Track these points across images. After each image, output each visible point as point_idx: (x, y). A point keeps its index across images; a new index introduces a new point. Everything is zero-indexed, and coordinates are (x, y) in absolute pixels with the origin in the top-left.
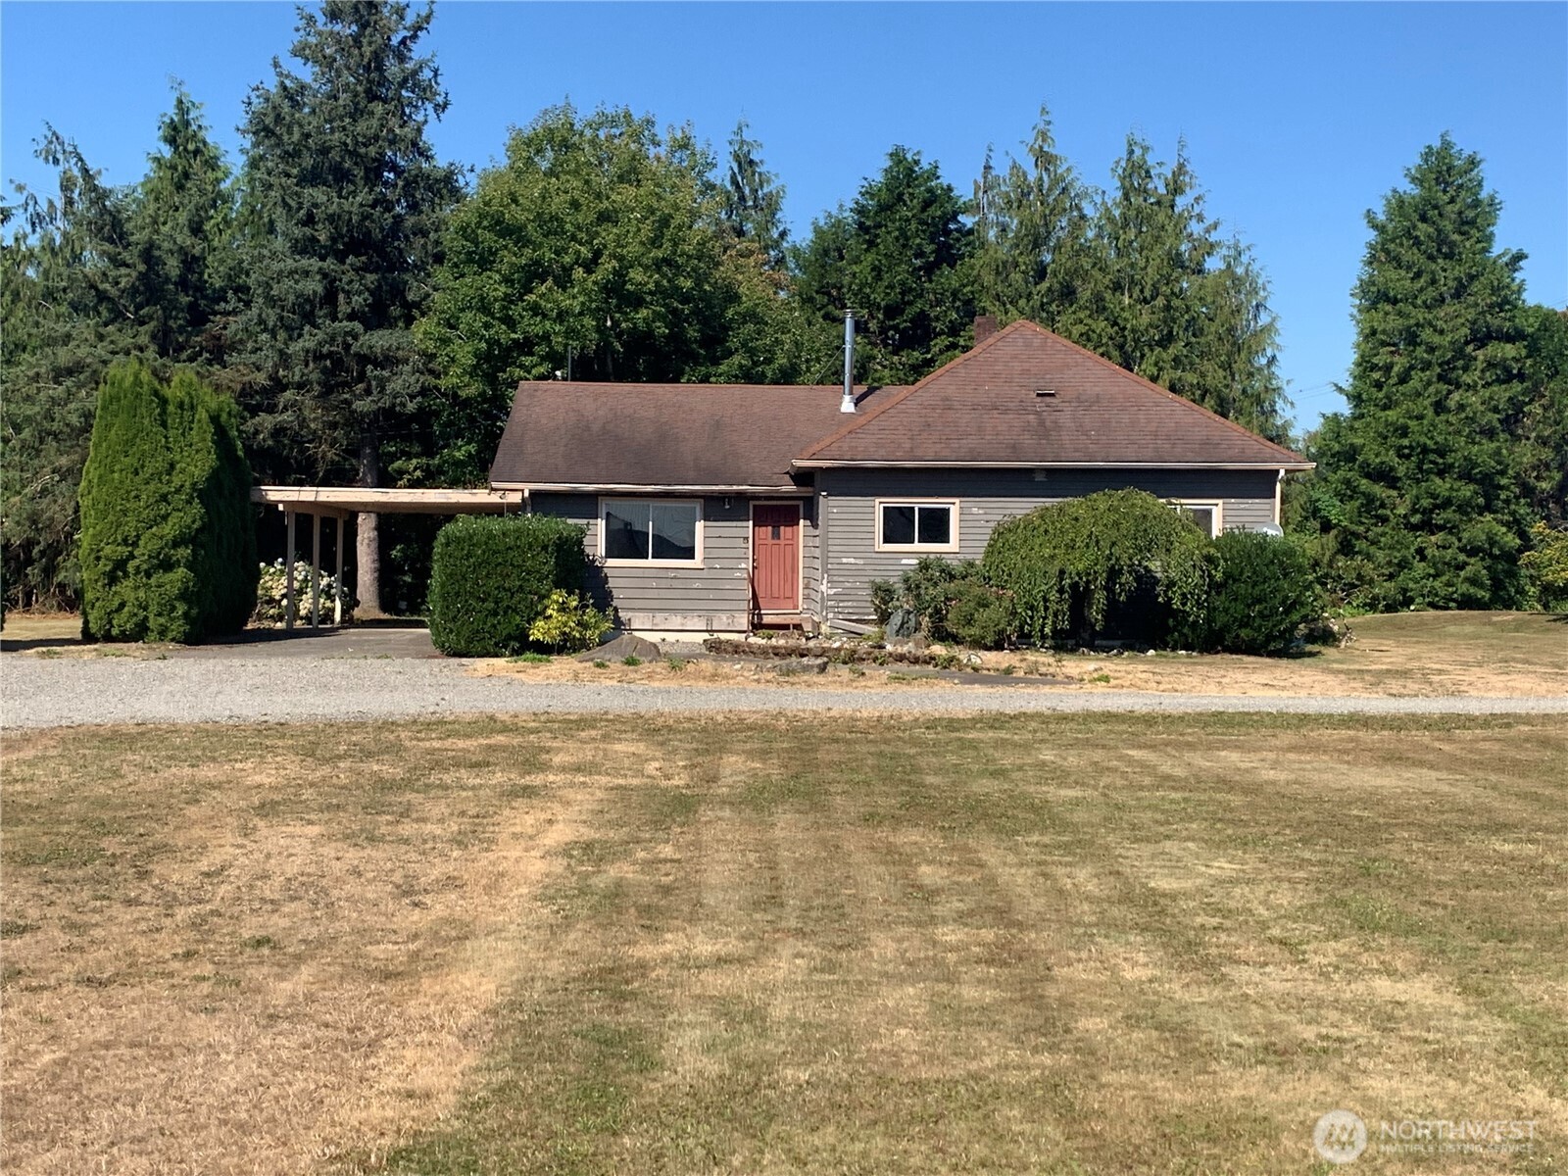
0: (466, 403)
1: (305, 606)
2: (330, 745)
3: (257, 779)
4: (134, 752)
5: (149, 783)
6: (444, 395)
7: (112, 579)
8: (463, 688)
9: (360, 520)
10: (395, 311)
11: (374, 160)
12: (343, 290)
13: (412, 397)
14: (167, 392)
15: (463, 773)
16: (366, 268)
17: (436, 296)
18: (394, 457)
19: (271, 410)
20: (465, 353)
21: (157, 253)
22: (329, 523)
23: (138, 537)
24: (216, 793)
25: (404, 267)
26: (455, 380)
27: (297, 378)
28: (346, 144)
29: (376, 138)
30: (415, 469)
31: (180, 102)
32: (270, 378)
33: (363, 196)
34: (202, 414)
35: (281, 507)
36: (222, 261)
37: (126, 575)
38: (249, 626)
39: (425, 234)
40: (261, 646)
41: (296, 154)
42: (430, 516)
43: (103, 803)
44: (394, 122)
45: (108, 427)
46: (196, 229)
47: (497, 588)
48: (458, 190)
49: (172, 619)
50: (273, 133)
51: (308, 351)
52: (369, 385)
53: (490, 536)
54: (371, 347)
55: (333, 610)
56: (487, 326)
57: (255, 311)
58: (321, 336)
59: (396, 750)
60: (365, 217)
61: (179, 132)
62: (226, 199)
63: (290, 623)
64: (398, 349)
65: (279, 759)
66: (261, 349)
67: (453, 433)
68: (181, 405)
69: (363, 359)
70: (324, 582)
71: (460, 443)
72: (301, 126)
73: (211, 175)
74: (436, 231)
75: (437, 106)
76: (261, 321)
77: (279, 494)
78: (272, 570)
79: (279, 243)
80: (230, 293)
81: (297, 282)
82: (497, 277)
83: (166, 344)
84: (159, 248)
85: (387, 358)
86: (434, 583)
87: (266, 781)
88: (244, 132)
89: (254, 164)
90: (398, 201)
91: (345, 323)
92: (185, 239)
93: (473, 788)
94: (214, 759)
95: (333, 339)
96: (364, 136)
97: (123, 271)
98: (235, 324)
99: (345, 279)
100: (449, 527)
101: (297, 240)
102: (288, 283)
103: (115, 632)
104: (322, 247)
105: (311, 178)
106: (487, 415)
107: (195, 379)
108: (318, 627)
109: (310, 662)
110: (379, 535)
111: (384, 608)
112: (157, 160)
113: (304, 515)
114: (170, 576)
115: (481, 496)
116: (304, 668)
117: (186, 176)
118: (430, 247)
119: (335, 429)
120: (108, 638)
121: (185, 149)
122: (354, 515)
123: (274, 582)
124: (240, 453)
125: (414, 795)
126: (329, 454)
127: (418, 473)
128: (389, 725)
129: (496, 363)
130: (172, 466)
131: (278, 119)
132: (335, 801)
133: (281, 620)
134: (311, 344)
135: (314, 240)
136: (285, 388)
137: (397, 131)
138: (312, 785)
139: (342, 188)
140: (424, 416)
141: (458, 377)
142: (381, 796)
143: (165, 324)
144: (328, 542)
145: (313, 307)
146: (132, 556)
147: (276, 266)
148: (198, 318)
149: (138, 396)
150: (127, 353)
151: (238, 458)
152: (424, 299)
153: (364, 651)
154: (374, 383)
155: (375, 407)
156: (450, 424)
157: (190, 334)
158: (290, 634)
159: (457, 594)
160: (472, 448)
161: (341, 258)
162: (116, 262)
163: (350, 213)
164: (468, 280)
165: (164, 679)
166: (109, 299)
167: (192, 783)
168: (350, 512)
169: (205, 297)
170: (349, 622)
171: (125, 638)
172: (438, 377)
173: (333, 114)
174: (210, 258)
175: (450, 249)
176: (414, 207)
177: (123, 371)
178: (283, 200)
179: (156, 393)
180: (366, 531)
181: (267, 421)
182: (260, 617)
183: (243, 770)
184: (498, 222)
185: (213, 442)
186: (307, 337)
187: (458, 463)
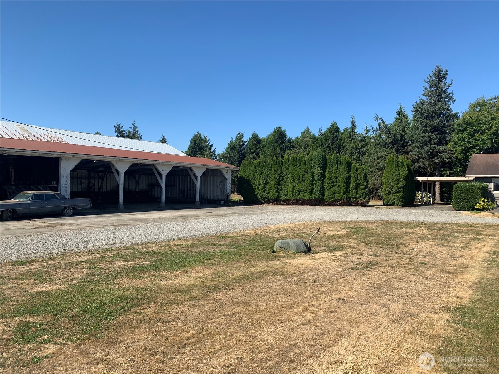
0: (459, 160)
1: (425, 200)
2: (433, 227)
3: (419, 232)
4: (394, 226)
5: (398, 231)
6: (454, 158)
7: (388, 194)
8: (460, 217)
9: (436, 183)
10: (444, 142)
11: (439, 113)
12: (433, 139)
13: (447, 159)
14: (398, 160)
15: (462, 234)
16: (437, 134)
17: (453, 138)
18: (443, 171)
19: (418, 163)
20: (459, 150)
21: (396, 135)
22: (430, 184)
23: (393, 187)
24: (411, 234)
25: (445, 133)
26: (457, 155)
27: (423, 156)
28: (433, 111)
29: (440, 109)
30: (448, 173)
31: (400, 107)
32: (418, 157)
33: (437, 120)
34: (405, 164)
35: (420, 181)
36: (408, 136)
37: (391, 194)
38: (414, 204)
39: (450, 126)
40: (416, 207)
41: (423, 114)
42: (452, 183)
43: (390, 235)
44: (444, 105)
45: (388, 167)
46: (403, 130)
47: (468, 197)
48: (458, 117)
49: (400, 202)
50: (419, 111)
51: (425, 151)
52: (438, 157)
53: (466, 186)
54: (438, 150)
55: (431, 201)
56: (464, 144)
57: (415, 144)
58: (428, 148)
59: (447, 229)
60: (437, 124)
61: (400, 113)
62: (409, 124)
63: (422, 203)
64: (444, 149)
65: (422, 229)
66: (416, 151)
67: (456, 166)
68: (401, 162)
69: (437, 152)
70: (429, 195)
71: (458, 168)
72: (424, 109)
73: (406, 120)
74: (453, 126)
75: (453, 101)
76: (416, 146)
77: (420, 179)
78: (418, 193)
79: (419, 131)
80: (410, 141)
81: (423, 138)
82: (467, 134)
83: (398, 151)
84: (396, 134)
85: (442, 151)
86: (453, 195)
87: (421, 233)
88: (413, 111)
89: (414, 117)
90: (444, 121)
91: (433, 145)
92: (401, 132)
93: (465, 237)
94: (410, 228)
95: (431, 149)
96: (437, 109)
97: (390, 139)
98: (411, 147)
99: (433, 137)
100: (456, 185)
101: (423, 130)
102: (421, 138)
103: (389, 204)
104: (429, 131)
105: (426, 118)
106: (464, 162)
107: (404, 158)
108: (428, 204)
109: (427, 211)
110: (440, 186)
111: (441, 201)
112: (396, 118)
113: (425, 182)
114: (399, 194)
115: (463, 178)
116: (426, 212)
117: (401, 120)
118: (451, 129)
119: (431, 166)
120: (388, 205)
121: (401, 116)
122: (435, 182)
123: (419, 195)
124: (412, 171)
125: (452, 238)
126: (430, 171)
127: (449, 174)
128: (444, 224)
129: (466, 151)
130: (399, 174)
131: (420, 108)
132: (435, 238)
133: (420, 202)
134: (426, 150)
135: (427, 130)
136: (420, 158)
137: (444, 107)
138: (430, 234)
139: (433, 119)
140: (450, 163)
141: (458, 154)
142: (444, 237)
143: (398, 148)
144: (430, 187)
145: (426, 142)
146: (392, 190)
147: (419, 136)
148: (404, 146)
149: (393, 161)
150: (391, 154)
151: (412, 172)
152: (450, 139)
153: (438, 209)
154: (439, 157)
155: (439, 161)
156: (456, 164)
157: (402, 149)
158: (422, 205)
159: (458, 198)
160: (461, 169)
161: (432, 133)
162: (389, 137)
163: (434, 124)
164: (460, 135)
165: (398, 213)
166: (387, 144)
167: (406, 232)
168: (434, 182)
169: (405, 142)
170: (434, 203)
171: (391, 205)
172: (453, 155)
173: (431, 105)
174: (406, 135)
175: (456, 129)
176: (448, 121)
177: (390, 157)
178: (421, 123)
179: (396, 161)
180: (437, 185)
181: (417, 165)
182: (416, 202)
183: (415, 230)
184: (467, 123)
185: (407, 169)
186: (425, 148)
187: (458, 172)
